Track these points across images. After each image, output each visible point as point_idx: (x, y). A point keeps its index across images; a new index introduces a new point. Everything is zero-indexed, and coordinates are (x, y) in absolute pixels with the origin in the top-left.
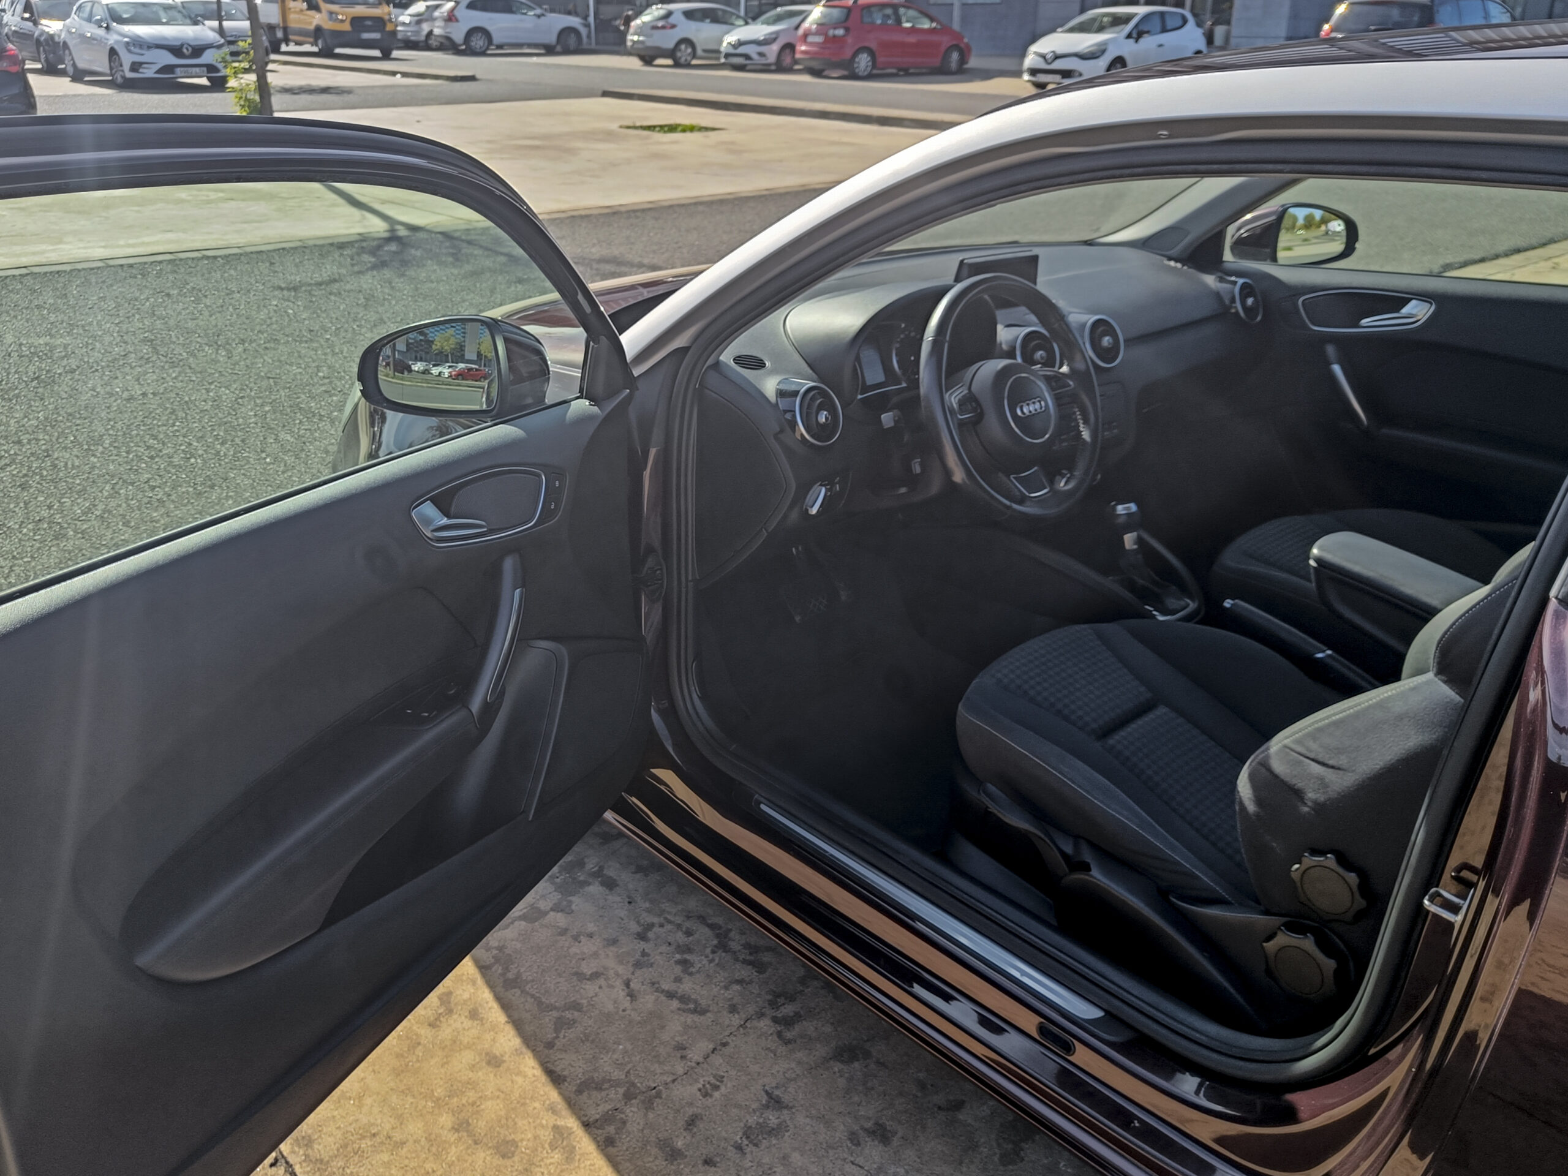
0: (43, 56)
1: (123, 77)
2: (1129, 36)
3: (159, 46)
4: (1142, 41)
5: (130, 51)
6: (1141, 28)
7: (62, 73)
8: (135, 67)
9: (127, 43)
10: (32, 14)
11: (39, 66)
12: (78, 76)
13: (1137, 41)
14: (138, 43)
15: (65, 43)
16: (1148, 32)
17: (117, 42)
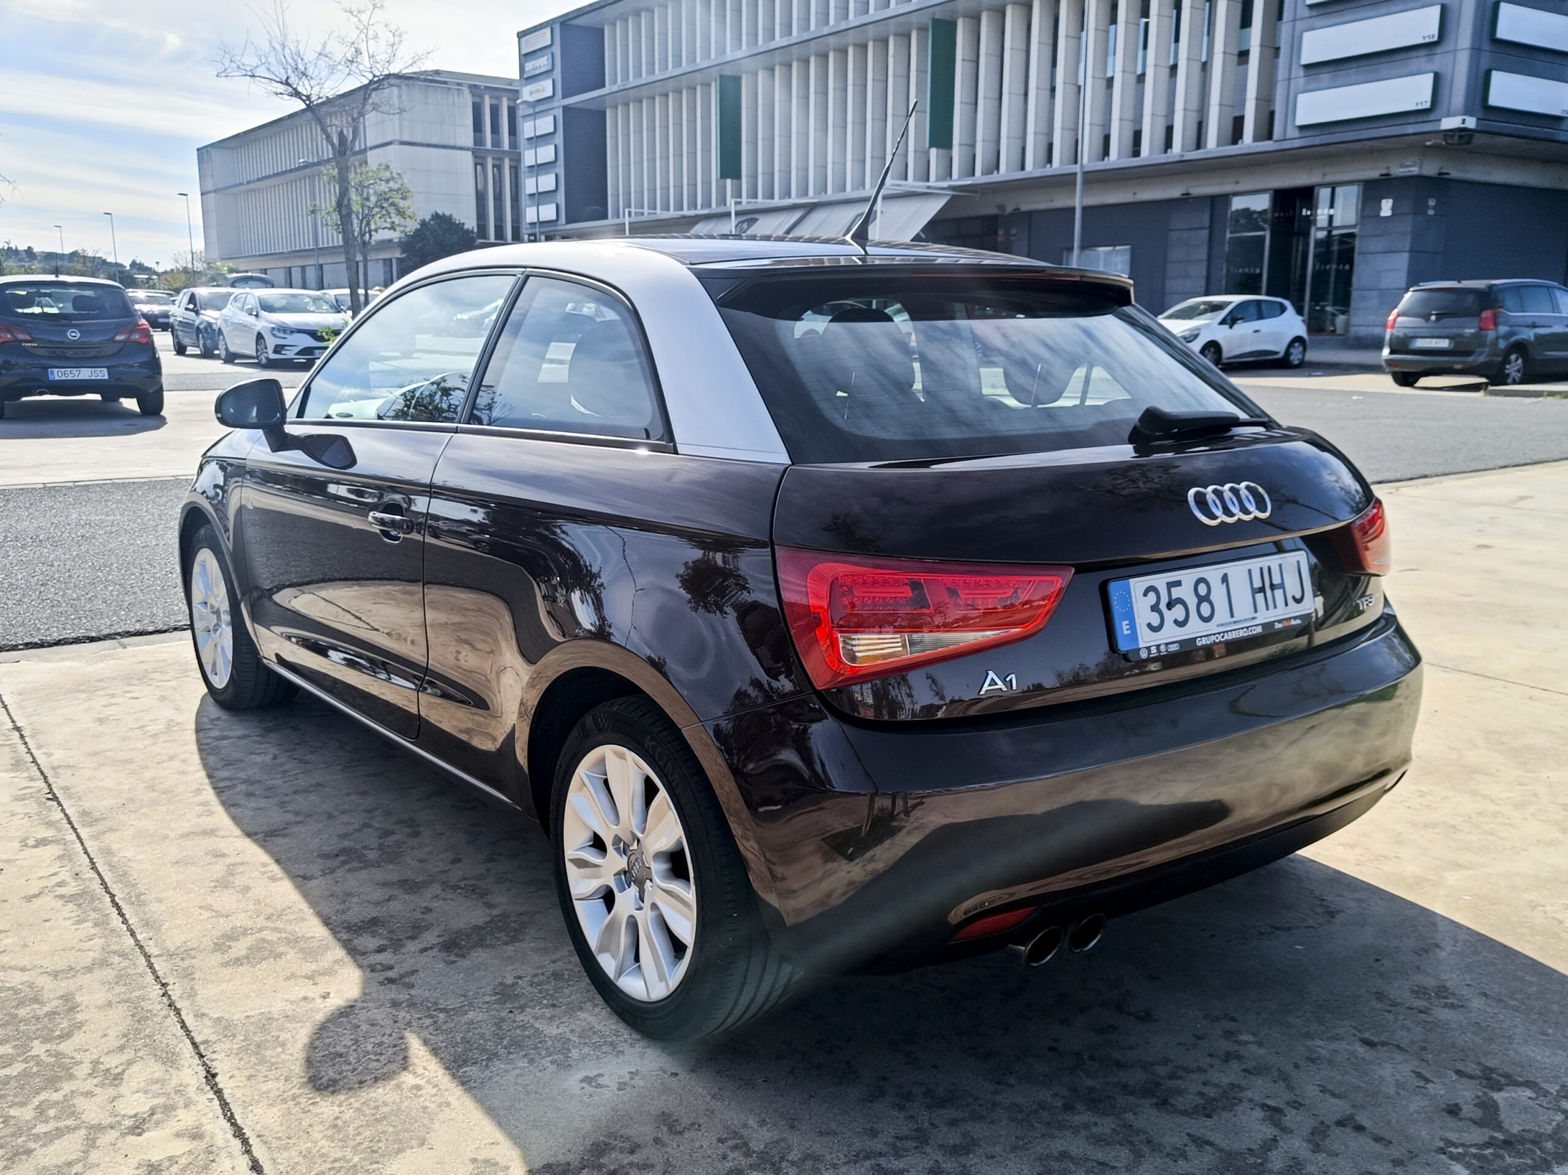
0: (201, 342)
1: (267, 358)
2: (1223, 322)
3: (300, 331)
4: (1236, 327)
5: (274, 335)
6: (1235, 315)
7: (218, 357)
8: (278, 349)
9: (273, 329)
10: (195, 305)
11: (199, 352)
12: (231, 358)
13: (1231, 327)
14: (284, 329)
15: (220, 329)
16: (1242, 319)
17: (264, 327)
